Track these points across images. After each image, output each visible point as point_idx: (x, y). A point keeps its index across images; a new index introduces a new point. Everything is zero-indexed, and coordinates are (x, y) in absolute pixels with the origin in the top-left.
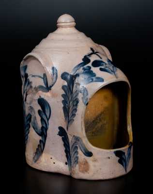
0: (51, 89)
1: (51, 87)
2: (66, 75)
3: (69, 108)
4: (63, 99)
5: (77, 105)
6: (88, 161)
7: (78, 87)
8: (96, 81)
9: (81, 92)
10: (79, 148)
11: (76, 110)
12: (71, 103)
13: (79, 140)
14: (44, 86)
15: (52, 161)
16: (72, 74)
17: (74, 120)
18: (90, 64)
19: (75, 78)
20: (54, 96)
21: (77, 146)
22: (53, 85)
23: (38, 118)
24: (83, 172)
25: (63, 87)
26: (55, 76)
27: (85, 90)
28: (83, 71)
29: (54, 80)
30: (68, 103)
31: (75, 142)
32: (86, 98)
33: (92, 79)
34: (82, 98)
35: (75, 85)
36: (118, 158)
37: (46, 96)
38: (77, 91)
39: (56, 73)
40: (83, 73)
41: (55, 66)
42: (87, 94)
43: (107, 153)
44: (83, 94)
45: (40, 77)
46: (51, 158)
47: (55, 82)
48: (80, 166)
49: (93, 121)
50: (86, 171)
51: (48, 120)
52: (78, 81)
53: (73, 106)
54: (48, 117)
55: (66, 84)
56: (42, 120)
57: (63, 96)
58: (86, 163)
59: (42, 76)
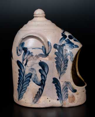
0: (48, 55)
1: (48, 54)
2: (56, 46)
3: (61, 66)
4: (56, 60)
5: (67, 63)
6: (74, 95)
7: (67, 52)
8: (75, 47)
9: (69, 55)
10: (68, 89)
11: (67, 66)
12: (62, 62)
13: (69, 84)
14: (43, 54)
15: (48, 100)
16: (59, 45)
17: (65, 72)
18: (68, 38)
19: (63, 47)
20: (50, 59)
21: (67, 87)
22: (49, 53)
23: (39, 75)
24: (71, 102)
25: (56, 53)
26: (50, 46)
27: (71, 53)
28: (66, 42)
29: (50, 49)
30: (60, 62)
31: (66, 85)
32: (72, 58)
33: (73, 46)
34: (70, 58)
35: (64, 51)
37: (45, 60)
38: (66, 54)
39: (51, 45)
40: (67, 43)
41: (49, 41)
42: (73, 55)
43: (83, 88)
44: (71, 56)
45: (40, 48)
46: (48, 98)
47: (51, 50)
48: (69, 99)
50: (73, 101)
51: (46, 75)
52: (65, 48)
53: (65, 63)
54: (46, 73)
55: (57, 51)
56: (42, 75)
57: (56, 58)
58: (73, 97)
59: (41, 48)
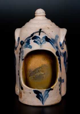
1: (16, 48)
28: (27, 41)
33: (27, 46)
36: (36, 95)
43: (30, 90)
46: (17, 87)
47: (18, 45)
49: (34, 71)
58: (21, 93)
